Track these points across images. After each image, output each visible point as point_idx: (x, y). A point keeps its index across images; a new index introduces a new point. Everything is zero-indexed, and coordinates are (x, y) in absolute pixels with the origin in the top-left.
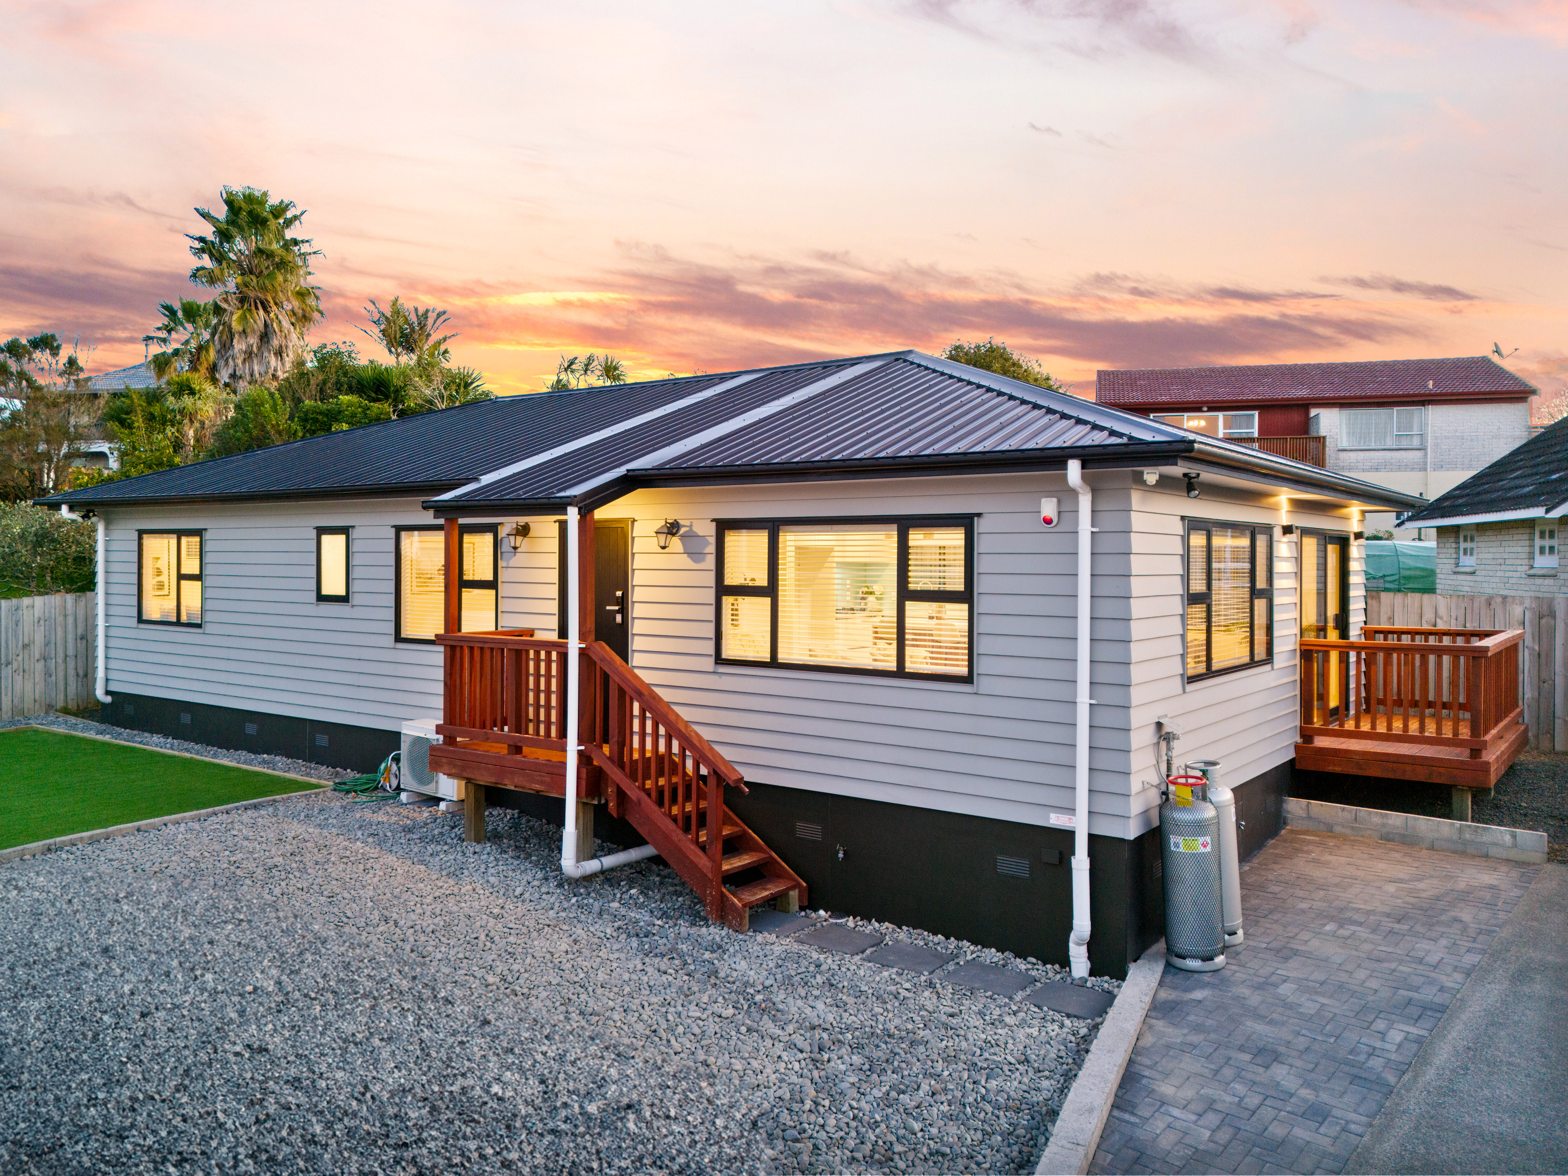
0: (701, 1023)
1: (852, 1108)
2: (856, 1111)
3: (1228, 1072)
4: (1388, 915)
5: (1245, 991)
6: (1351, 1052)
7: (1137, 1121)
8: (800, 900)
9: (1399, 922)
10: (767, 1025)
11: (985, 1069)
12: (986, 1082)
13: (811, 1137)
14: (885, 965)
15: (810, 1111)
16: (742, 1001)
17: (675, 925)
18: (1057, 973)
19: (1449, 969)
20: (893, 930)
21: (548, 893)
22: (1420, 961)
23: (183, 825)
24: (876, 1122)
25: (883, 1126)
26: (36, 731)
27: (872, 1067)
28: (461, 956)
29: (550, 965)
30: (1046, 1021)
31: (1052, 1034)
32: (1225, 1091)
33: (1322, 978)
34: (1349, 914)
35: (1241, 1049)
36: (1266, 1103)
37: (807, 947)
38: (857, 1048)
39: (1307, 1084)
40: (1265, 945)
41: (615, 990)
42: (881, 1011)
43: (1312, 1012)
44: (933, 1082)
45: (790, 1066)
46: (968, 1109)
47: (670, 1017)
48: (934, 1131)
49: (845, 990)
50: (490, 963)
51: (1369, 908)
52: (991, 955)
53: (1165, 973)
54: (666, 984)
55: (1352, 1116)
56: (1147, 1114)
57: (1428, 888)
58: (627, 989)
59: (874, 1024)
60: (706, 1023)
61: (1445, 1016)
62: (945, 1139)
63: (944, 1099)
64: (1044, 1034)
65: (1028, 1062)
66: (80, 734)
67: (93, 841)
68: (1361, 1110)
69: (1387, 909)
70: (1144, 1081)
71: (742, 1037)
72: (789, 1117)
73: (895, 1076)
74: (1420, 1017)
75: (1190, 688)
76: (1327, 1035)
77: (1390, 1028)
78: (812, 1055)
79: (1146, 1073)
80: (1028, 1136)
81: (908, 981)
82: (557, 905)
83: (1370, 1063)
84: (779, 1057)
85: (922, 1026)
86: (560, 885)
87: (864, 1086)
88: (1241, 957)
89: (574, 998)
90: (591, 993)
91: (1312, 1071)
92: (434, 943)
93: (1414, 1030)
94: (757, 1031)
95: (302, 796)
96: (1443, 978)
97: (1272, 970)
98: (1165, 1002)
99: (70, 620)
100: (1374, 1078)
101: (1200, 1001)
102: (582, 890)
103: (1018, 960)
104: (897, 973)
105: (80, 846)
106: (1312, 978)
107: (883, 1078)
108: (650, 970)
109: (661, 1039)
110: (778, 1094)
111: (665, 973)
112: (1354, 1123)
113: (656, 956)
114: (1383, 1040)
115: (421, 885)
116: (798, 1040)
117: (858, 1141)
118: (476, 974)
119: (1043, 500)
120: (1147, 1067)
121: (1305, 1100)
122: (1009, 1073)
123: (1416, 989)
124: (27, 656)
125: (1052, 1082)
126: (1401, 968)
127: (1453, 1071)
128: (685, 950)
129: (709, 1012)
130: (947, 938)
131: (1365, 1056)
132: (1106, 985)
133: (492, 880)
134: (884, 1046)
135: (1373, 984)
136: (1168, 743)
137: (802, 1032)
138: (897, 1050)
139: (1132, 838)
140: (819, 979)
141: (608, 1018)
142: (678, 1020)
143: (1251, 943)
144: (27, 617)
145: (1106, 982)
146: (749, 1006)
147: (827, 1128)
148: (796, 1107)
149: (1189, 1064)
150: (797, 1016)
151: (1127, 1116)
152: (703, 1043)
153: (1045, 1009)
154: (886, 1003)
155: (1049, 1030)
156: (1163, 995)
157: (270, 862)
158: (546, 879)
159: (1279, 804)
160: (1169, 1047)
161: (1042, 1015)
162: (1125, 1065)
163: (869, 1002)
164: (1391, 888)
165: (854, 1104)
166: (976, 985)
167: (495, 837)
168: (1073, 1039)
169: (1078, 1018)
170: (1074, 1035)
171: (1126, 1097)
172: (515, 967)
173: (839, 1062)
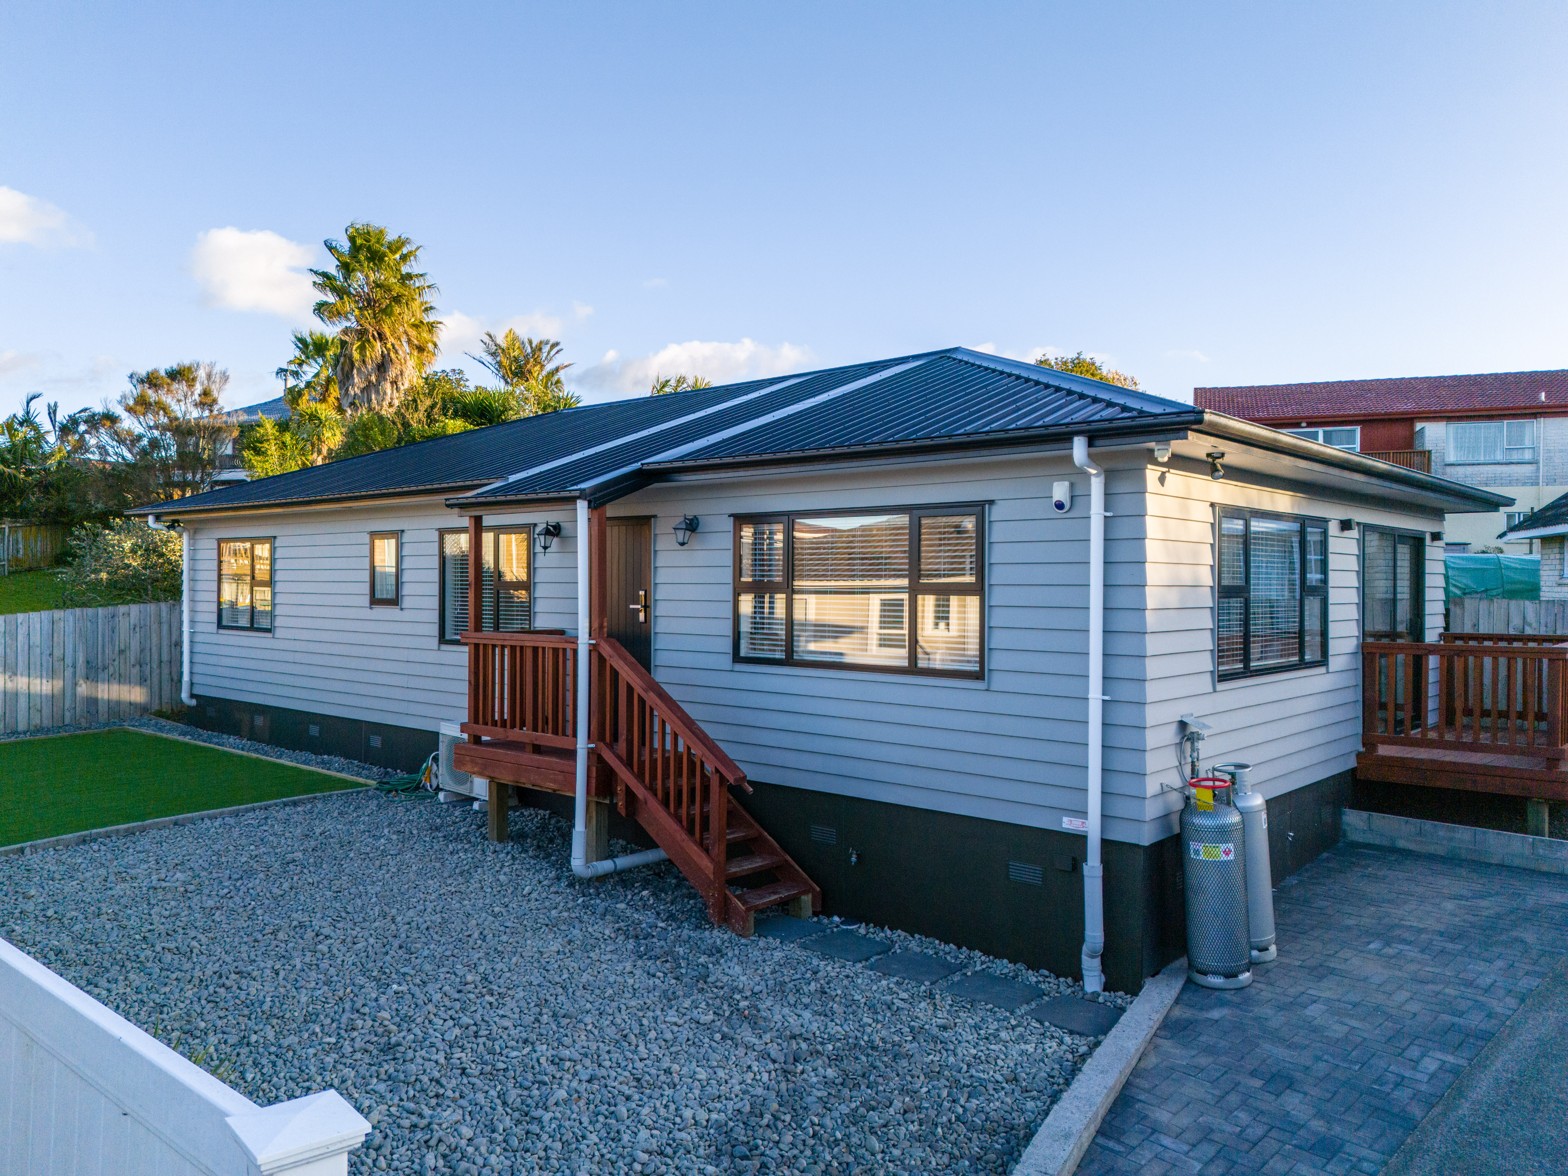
0: (675, 1029)
1: (813, 1124)
2: (817, 1128)
3: (1234, 1099)
4: (1441, 934)
5: (1266, 1011)
6: (1375, 1082)
7: (1122, 1149)
8: (813, 905)
9: (1452, 940)
10: (746, 1034)
11: (968, 1086)
12: (967, 1101)
13: (762, 1154)
14: (886, 975)
15: (768, 1126)
16: (725, 1007)
17: (679, 928)
18: (1069, 986)
19: (1502, 993)
20: (905, 938)
21: (557, 893)
22: (1470, 984)
23: (220, 819)
24: (836, 1140)
25: (843, 1144)
26: (126, 732)
27: (847, 1081)
28: (448, 953)
29: (536, 964)
30: (1045, 1037)
31: (1049, 1051)
32: (1226, 1119)
33: (1356, 999)
34: (1397, 932)
35: (1253, 1074)
36: (1271, 1134)
37: (809, 953)
38: (835, 1059)
39: (1320, 1114)
40: (1298, 963)
41: (597, 992)
42: (870, 1021)
43: (1338, 1036)
44: (907, 1099)
45: (758, 1077)
46: (939, 1130)
47: (645, 1022)
48: (896, 1152)
49: (837, 999)
50: (475, 961)
51: (1421, 926)
52: (1003, 967)
53: (1183, 990)
54: (651, 988)
55: (1365, 1152)
56: (1134, 1142)
57: (1489, 906)
58: (610, 991)
59: (859, 1035)
60: (681, 1029)
61: (1490, 1044)
62: (907, 1162)
63: (915, 1117)
64: (1039, 1051)
65: (1017, 1081)
66: (164, 735)
67: (130, 833)
68: (1376, 1147)
69: (1441, 927)
70: (1138, 1106)
71: (714, 1044)
72: (743, 1132)
73: (869, 1091)
74: (1460, 1045)
75: (1220, 687)
76: (1351, 1062)
77: (1423, 1055)
78: (785, 1067)
79: (1142, 1097)
80: (999, 1162)
81: (906, 991)
82: (562, 904)
83: (1397, 1094)
84: (749, 1067)
85: (910, 1038)
86: (571, 885)
87: (832, 1100)
88: (1271, 974)
89: (552, 999)
90: (570, 994)
91: (1328, 1101)
92: (426, 940)
93: (1450, 1059)
94: (732, 1039)
95: (342, 794)
96: (1494, 1003)
97: (1302, 990)
98: (1178, 1021)
99: (165, 627)
100: (1396, 1110)
101: (1217, 1021)
102: (591, 891)
103: (1030, 972)
104: (897, 983)
105: (114, 838)
106: (1345, 999)
107: (854, 1093)
108: (638, 972)
109: (630, 1044)
110: (737, 1107)
111: (654, 976)
112: (1367, 1160)
113: (650, 958)
114: (1414, 1069)
115: (431, 882)
116: (774, 1050)
117: (811, 1161)
118: (457, 971)
119: (1055, 484)
120: (1143, 1090)
121: (1316, 1134)
122: (992, 1092)
123: (1461, 1014)
124: (122, 661)
125: (1039, 1104)
126: (1447, 990)
127: (1491, 1106)
128: (681, 953)
129: (687, 1018)
130: (959, 948)
131: (1391, 1086)
132: (1119, 1001)
133: (502, 878)
134: (864, 1058)
135: (1414, 1007)
136: (1193, 743)
137: (780, 1041)
138: (878, 1063)
139: (1147, 844)
140: (813, 986)
141: (580, 1021)
142: (653, 1025)
143: (1286, 960)
144: (123, 625)
145: (1120, 997)
146: (732, 1013)
147: (781, 1146)
148: (753, 1121)
149: (1192, 1089)
150: (780, 1024)
151: (1111, 1144)
152: (673, 1049)
153: (1047, 1024)
154: (878, 1013)
155: (1046, 1046)
156: (1177, 1012)
157: (289, 857)
158: (558, 878)
159: (1337, 815)
160: (1172, 1069)
161: (1042, 1031)
162: (1119, 1087)
163: (860, 1011)
164: (1449, 906)
165: (816, 1120)
166: (979, 997)
167: (520, 837)
168: (1070, 1057)
169: (1081, 1034)
170: (1072, 1053)
171: (1114, 1123)
172: (499, 966)
173: (812, 1074)
